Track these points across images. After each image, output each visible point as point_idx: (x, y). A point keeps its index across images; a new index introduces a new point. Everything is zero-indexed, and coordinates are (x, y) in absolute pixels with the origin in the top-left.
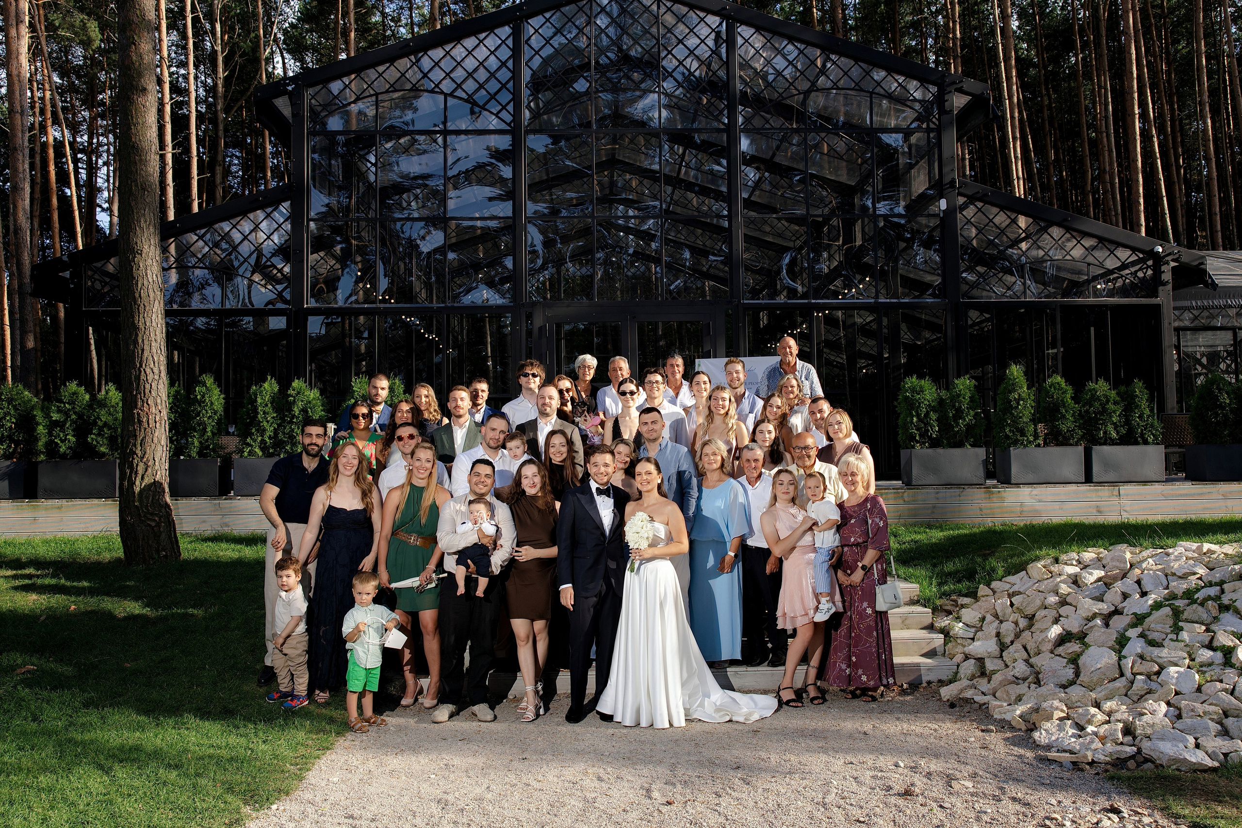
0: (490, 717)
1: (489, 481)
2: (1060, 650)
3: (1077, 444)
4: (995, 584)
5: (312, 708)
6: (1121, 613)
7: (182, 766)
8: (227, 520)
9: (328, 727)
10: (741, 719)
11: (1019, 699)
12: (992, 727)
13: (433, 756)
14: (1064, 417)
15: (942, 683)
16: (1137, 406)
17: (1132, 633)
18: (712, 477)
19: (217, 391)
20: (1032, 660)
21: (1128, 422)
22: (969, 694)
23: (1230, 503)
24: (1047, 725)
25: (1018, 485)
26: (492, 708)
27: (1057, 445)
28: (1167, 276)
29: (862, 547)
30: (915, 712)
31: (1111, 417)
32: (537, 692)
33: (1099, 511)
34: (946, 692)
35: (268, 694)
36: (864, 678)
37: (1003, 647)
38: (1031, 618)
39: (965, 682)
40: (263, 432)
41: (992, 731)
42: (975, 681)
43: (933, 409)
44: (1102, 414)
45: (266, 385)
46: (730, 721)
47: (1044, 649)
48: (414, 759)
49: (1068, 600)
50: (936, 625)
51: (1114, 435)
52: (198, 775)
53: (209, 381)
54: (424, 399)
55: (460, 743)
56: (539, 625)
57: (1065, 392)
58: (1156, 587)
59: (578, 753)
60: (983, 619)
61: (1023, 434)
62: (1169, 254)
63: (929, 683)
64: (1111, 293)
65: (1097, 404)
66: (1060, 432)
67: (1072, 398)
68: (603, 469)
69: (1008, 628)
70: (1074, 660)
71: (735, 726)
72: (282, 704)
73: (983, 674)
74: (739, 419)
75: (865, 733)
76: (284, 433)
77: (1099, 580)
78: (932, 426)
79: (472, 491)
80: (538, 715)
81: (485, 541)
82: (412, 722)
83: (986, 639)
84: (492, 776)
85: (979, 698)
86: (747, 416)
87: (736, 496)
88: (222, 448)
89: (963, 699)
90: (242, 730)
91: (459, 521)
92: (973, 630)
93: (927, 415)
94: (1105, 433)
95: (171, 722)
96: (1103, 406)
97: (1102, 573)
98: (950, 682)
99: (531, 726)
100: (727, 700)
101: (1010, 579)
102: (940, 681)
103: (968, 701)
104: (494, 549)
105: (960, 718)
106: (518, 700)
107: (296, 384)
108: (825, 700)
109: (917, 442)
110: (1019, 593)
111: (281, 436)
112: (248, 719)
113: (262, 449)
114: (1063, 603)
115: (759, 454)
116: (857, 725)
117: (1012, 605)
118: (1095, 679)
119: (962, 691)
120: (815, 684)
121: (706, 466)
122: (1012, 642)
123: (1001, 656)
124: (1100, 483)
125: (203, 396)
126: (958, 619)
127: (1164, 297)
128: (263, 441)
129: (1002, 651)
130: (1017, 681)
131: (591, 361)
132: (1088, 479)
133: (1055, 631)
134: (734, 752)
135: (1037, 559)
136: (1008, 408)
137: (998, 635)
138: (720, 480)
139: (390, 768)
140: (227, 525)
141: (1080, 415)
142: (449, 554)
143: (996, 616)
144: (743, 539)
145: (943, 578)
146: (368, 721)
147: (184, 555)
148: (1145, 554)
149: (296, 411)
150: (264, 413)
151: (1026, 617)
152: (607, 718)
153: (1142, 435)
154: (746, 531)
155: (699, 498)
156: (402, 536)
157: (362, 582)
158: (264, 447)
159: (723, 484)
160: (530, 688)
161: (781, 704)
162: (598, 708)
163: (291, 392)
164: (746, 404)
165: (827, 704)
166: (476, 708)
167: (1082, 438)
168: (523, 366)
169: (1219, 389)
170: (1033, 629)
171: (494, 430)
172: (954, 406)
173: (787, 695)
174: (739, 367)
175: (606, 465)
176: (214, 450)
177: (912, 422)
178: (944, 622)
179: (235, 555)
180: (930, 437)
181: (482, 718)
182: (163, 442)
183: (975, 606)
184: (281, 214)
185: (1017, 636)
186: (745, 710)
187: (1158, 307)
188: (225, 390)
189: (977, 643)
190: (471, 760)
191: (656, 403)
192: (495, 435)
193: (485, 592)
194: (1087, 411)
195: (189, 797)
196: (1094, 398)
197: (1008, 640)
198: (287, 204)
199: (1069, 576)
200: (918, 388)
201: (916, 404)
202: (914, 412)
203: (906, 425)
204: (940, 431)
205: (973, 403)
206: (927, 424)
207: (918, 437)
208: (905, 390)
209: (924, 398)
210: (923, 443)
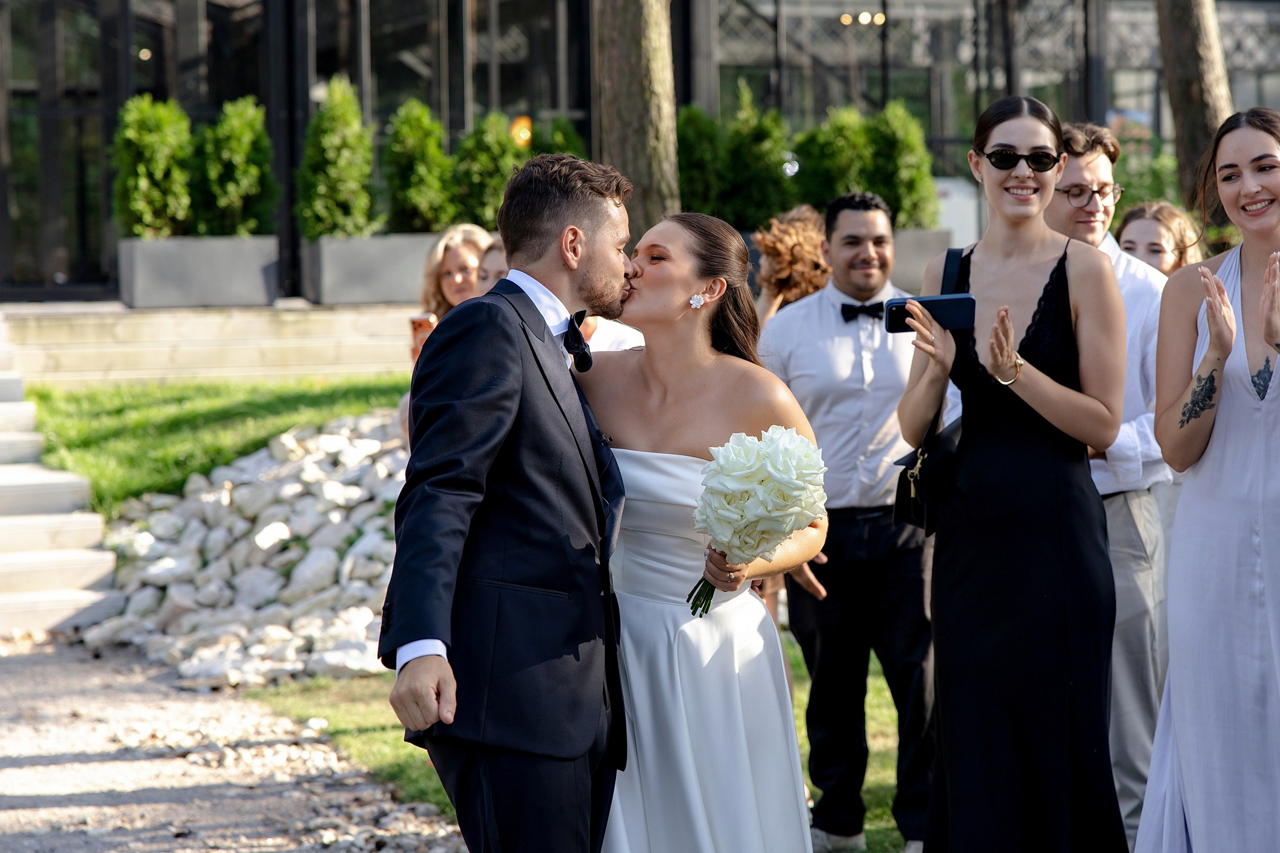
2: (275, 561)
14: (421, 181)
17: (372, 526)
20: (234, 578)
22: (127, 635)
25: (331, 308)
34: (94, 635)
37: (204, 566)
38: (253, 520)
43: (182, 164)
44: (491, 174)
47: (255, 562)
49: (314, 488)
50: (108, 540)
57: (427, 134)
60: (184, 528)
61: (346, 209)
66: (414, 212)
67: (441, 146)
69: (218, 537)
70: (287, 572)
73: (159, 606)
78: (176, 196)
83: (182, 554)
85: (138, 639)
92: (165, 543)
93: (167, 174)
96: (495, 159)
101: (242, 463)
102: (93, 621)
109: (147, 226)
110: (247, 484)
114: (304, 495)
118: (301, 592)
119: (118, 632)
122: (218, 558)
126: (146, 528)
133: (279, 535)
136: (320, 163)
137: (201, 547)
143: (204, 521)
151: (246, 519)
170: (251, 536)
172: (219, 158)
177: (136, 188)
180: (173, 219)
183: (176, 509)
185: (229, 547)
194: (468, 174)
197: (213, 554)
200: (151, 123)
201: (147, 154)
202: (141, 169)
203: (126, 195)
204: (193, 206)
205: (256, 154)
206: (165, 192)
207: (148, 218)
208: (127, 126)
209: (163, 143)
210: (158, 229)
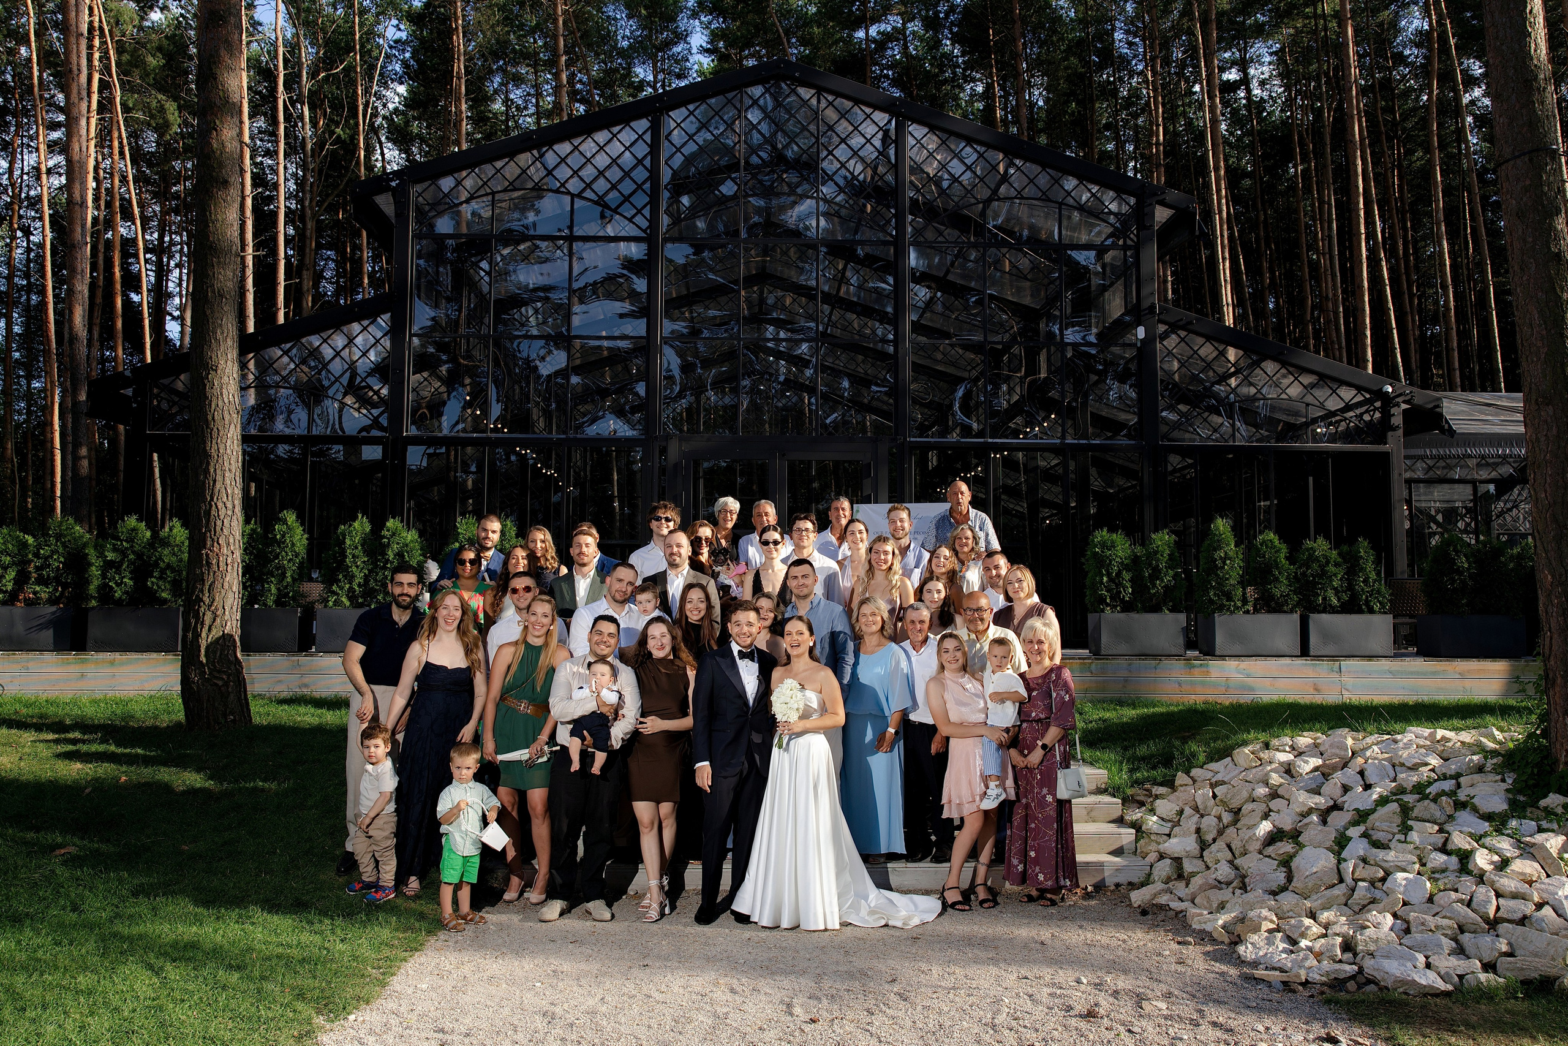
0: (608, 916)
1: (613, 641)
2: (1270, 850)
3: (1292, 611)
4: (1195, 772)
5: (399, 901)
6: (1342, 809)
7: (245, 967)
8: (306, 680)
9: (417, 925)
10: (899, 924)
11: (1222, 907)
12: (1190, 939)
13: (539, 961)
14: (1277, 579)
15: (1132, 886)
16: (1362, 569)
17: (1354, 832)
18: (870, 641)
19: (299, 530)
20: (1237, 862)
21: (1350, 587)
22: (1163, 899)
23: (1468, 684)
24: (1254, 938)
25: (1223, 657)
26: (610, 905)
27: (1269, 612)
28: (1397, 420)
29: (1044, 724)
30: (1102, 919)
31: (1331, 581)
32: (662, 887)
33: (1316, 689)
34: (1138, 897)
35: (348, 884)
36: (1041, 877)
37: (1203, 845)
38: (1237, 812)
39: (1159, 886)
40: (351, 578)
41: (1190, 943)
42: (1170, 885)
43: (1127, 568)
44: (1321, 576)
45: (356, 524)
46: (886, 925)
47: (1251, 849)
48: (516, 963)
49: (1280, 791)
50: (1127, 818)
51: (1335, 601)
52: (263, 978)
53: (291, 517)
54: (539, 545)
55: (571, 946)
56: (666, 808)
57: (1278, 552)
58: (1382, 779)
59: (708, 960)
60: (1181, 812)
61: (1229, 598)
62: (1400, 395)
63: (1117, 885)
64: (1333, 438)
65: (1315, 566)
66: (1272, 597)
67: (1287, 558)
68: (746, 629)
69: (1209, 824)
70: (1286, 863)
71: (892, 932)
72: (364, 896)
73: (1180, 876)
74: (903, 575)
75: (1042, 943)
76: (376, 580)
77: (1316, 769)
78: (1125, 588)
79: (592, 652)
80: (662, 915)
81: (604, 710)
82: (515, 918)
83: (1184, 835)
84: (608, 985)
85: (1176, 905)
86: (912, 571)
87: (898, 663)
88: (303, 596)
89: (1156, 905)
90: (317, 927)
91: (576, 685)
92: (1169, 825)
93: (1119, 574)
94: (1324, 599)
95: (234, 914)
96: (1322, 567)
97: (1320, 762)
98: (1143, 885)
99: (655, 926)
100: (883, 901)
101: (1213, 766)
102: (1130, 883)
103: (1162, 908)
104: (615, 719)
105: (1154, 927)
106: (639, 896)
107: (390, 523)
108: (996, 904)
109: (1108, 605)
110: (1223, 783)
111: (372, 584)
112: (324, 913)
113: (349, 598)
114: (1274, 795)
115: (925, 614)
116: (1033, 933)
117: (1215, 796)
118: (1310, 885)
119: (1155, 895)
120: (985, 884)
121: (864, 628)
122: (1214, 840)
123: (1202, 856)
124: (1318, 657)
125: (283, 536)
126: (1152, 811)
127: (1394, 444)
128: (351, 589)
129: (1202, 850)
130: (1219, 884)
131: (733, 504)
132: (1305, 652)
133: (1265, 827)
134: (890, 962)
135: (1245, 743)
136: (1212, 568)
137: (1198, 831)
138: (879, 645)
139: (488, 973)
140: (306, 686)
141: (1295, 577)
142: (562, 723)
143: (1196, 809)
144: (905, 713)
145: (1136, 764)
146: (464, 918)
147: (257, 720)
148: (1370, 740)
149: (391, 555)
150: (354, 556)
151: (1230, 811)
152: (743, 919)
153: (1367, 602)
154: (908, 704)
155: (855, 665)
156: (511, 702)
157: (461, 754)
158: (352, 597)
159: (882, 651)
160: (654, 883)
161: (945, 906)
162: (734, 907)
163: (385, 533)
164: (911, 557)
165: (999, 908)
166: (591, 905)
167: (1298, 604)
168: (656, 508)
169: (1457, 552)
170: (1239, 825)
171: (620, 580)
172: (1150, 564)
173: (953, 897)
174: (904, 515)
175: (750, 624)
176: (294, 598)
177: (1102, 583)
178: (1135, 815)
179: (315, 721)
180: (1123, 601)
181: (598, 917)
182: (235, 589)
183: (1172, 797)
184: (380, 327)
185: (1221, 832)
186: (903, 913)
187: (1386, 455)
188: (309, 530)
189: (1173, 841)
190: (583, 966)
191: (805, 554)
192: (623, 586)
193: (602, 769)
194: (1304, 574)
195: (252, 1005)
196: (1312, 558)
197: (1209, 838)
198: (387, 316)
199: (1281, 764)
200: (1109, 544)
201: (1107, 562)
202: (1104, 571)
203: (1095, 586)
204: (1134, 593)
205: (1172, 561)
206: (1119, 585)
207: (1108, 600)
208: (1095, 546)
209: (1116, 555)
210: (1114, 607)
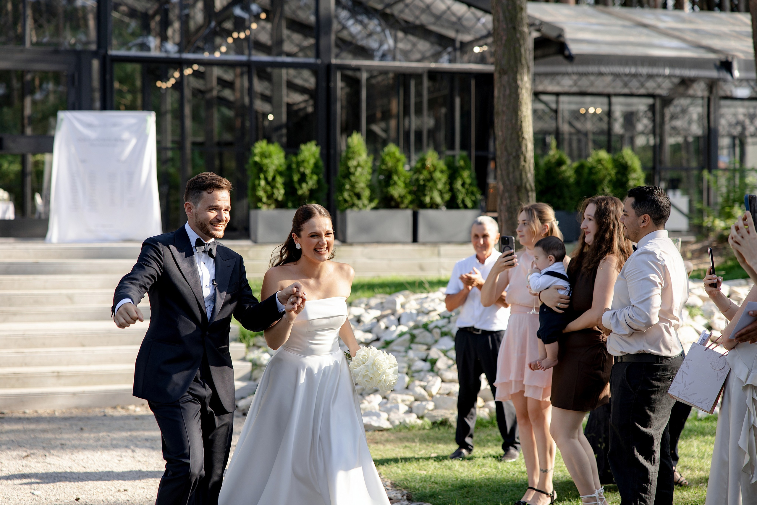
3: (407, 208)
14: (395, 183)
16: (461, 175)
21: (452, 190)
25: (351, 244)
31: (437, 185)
33: (421, 268)
43: (281, 174)
44: (429, 181)
50: (248, 356)
51: (439, 200)
57: (398, 160)
61: (359, 196)
65: (426, 173)
66: (392, 198)
78: (278, 189)
93: (274, 178)
94: (431, 198)
96: (431, 173)
109: (264, 203)
124: (424, 244)
132: (415, 240)
136: (347, 174)
141: (410, 182)
153: (463, 201)
167: (411, 202)
172: (299, 171)
177: (259, 185)
180: (276, 200)
194: (417, 180)
196: (424, 166)
200: (267, 154)
201: (265, 169)
202: (262, 176)
203: (255, 188)
204: (285, 194)
205: (316, 169)
206: (273, 187)
207: (264, 199)
208: (255, 155)
209: (272, 163)
210: (269, 205)
